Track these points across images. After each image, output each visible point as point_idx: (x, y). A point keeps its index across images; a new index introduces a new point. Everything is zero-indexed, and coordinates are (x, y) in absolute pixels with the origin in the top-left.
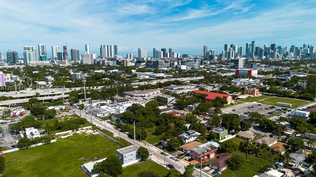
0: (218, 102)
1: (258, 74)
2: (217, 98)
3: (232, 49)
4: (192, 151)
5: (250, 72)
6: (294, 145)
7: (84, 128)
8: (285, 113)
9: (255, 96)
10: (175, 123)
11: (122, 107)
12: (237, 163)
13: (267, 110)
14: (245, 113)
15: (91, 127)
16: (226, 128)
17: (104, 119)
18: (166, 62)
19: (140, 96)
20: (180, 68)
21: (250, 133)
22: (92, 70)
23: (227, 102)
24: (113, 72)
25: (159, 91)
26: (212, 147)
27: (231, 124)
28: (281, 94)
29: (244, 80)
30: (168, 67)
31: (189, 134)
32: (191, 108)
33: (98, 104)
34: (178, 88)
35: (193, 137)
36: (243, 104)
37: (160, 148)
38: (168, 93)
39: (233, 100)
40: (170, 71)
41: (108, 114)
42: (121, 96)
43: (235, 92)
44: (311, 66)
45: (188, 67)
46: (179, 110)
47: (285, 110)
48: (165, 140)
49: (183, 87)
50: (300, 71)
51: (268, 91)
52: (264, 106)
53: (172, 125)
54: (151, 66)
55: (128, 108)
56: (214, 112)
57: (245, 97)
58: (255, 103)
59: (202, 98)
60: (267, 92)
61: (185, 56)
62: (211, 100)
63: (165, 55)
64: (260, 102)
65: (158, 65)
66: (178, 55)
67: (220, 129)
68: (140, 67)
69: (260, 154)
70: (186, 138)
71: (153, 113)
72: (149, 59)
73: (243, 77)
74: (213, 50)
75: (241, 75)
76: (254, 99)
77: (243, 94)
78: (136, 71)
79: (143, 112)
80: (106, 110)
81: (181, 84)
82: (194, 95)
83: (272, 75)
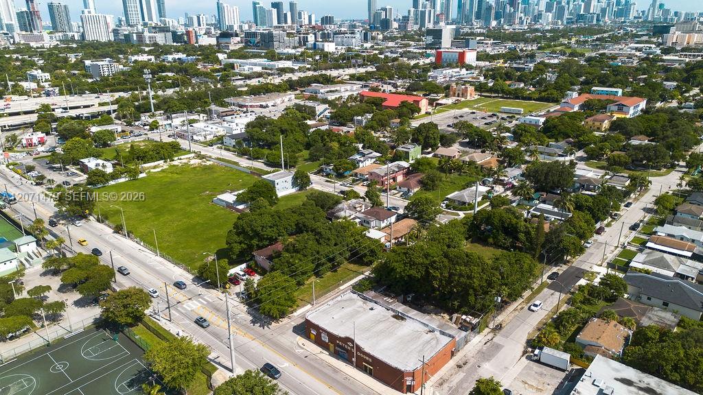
0: (405, 109)
1: (478, 59)
2: (402, 102)
3: (428, 6)
4: (371, 174)
5: (462, 55)
6: (511, 158)
7: (182, 157)
8: (510, 122)
9: (468, 98)
10: (339, 142)
11: (234, 124)
12: (433, 181)
13: (483, 120)
14: (449, 126)
15: (193, 155)
16: (419, 144)
17: (211, 144)
18: (289, 35)
19: (257, 106)
20: (323, 50)
21: (454, 151)
22: (121, 56)
23: (419, 110)
24: (175, 60)
25: (293, 97)
26: (400, 168)
27: (427, 137)
28: (510, 93)
29: (450, 71)
30: (295, 48)
31: (364, 155)
32: (360, 122)
33: (184, 121)
34: (328, 89)
35: (369, 160)
36: (447, 112)
37: (323, 176)
38: (313, 98)
39: (429, 107)
40: (301, 56)
41: (212, 136)
42: (222, 107)
43: (433, 93)
44: (577, 42)
45: (339, 47)
46: (339, 126)
47: (511, 117)
48: (328, 164)
49: (338, 88)
50: (555, 53)
51: (491, 90)
52: (479, 114)
53: (335, 145)
54: (256, 46)
55: (248, 125)
56: (398, 125)
57: (449, 101)
58: (466, 110)
59: (376, 105)
60: (487, 91)
61: (327, 20)
62: (391, 108)
63: (282, 18)
64: (474, 108)
65: (273, 41)
66: (310, 17)
67: (410, 146)
68: (232, 48)
69: (464, 173)
70: (360, 161)
71: (298, 129)
72: (246, 27)
73: (450, 66)
74: (388, 7)
75: (446, 62)
76: (466, 104)
77: (447, 96)
78: (226, 56)
79: (281, 128)
80: (205, 129)
81: (332, 81)
82: (361, 101)
83: (502, 61)
